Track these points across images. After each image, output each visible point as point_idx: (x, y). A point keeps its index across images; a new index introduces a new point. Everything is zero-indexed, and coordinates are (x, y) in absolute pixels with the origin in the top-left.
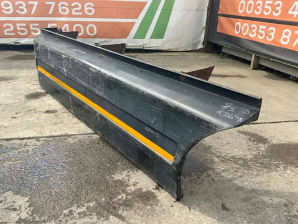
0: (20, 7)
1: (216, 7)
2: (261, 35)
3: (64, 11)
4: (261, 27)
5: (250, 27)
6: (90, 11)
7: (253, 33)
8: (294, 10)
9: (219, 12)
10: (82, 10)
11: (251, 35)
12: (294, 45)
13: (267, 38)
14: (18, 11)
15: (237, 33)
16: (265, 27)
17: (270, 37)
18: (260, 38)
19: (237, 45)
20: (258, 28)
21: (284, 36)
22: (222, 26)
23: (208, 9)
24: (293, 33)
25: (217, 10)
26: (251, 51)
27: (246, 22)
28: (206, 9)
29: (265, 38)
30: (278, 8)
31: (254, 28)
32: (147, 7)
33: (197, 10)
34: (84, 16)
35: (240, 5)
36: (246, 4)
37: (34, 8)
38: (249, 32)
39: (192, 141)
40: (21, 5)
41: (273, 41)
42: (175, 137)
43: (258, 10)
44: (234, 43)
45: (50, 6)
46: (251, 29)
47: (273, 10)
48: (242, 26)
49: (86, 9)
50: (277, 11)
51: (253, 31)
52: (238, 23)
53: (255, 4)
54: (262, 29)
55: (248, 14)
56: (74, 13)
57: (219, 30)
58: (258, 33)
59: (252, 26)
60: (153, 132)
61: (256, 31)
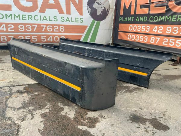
0: (28, 28)
1: (117, 28)
2: (141, 39)
3: (50, 30)
4: (141, 36)
5: (135, 36)
6: (62, 30)
7: (137, 39)
8: (155, 29)
9: (119, 30)
10: (59, 29)
11: (136, 40)
12: (156, 43)
13: (144, 41)
14: (27, 30)
15: (129, 39)
16: (143, 36)
17: (146, 40)
18: (141, 41)
19: (129, 44)
20: (140, 37)
21: (152, 40)
22: (121, 36)
23: (113, 29)
24: (155, 38)
25: (118, 29)
26: (137, 46)
27: (133, 34)
28: (112, 29)
29: (143, 41)
30: (148, 29)
31: (137, 37)
32: (88, 28)
33: (109, 29)
34: (60, 32)
35: (130, 27)
36: (133, 27)
37: (35, 29)
38: (135, 38)
39: (155, 66)
40: (29, 27)
41: (147, 42)
42: (148, 67)
43: (139, 29)
44: (128, 44)
45: (43, 27)
46: (136, 37)
47: (146, 29)
48: (131, 36)
49: (60, 29)
50: (148, 30)
51: (137, 38)
52: (129, 35)
53: (137, 27)
54: (141, 37)
55: (134, 31)
56: (55, 31)
57: (119, 38)
58: (139, 39)
59: (137, 36)
60: (138, 68)
61: (139, 38)
